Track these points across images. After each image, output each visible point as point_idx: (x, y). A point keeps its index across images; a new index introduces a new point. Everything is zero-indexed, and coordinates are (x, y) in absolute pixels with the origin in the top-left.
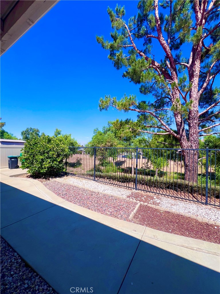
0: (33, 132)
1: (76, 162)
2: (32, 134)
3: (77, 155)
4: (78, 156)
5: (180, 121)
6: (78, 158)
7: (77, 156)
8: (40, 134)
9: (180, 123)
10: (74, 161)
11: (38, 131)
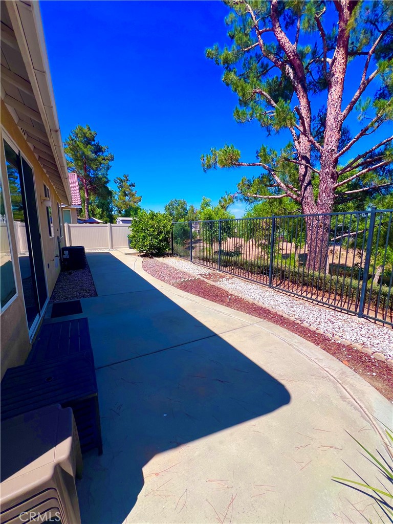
0: (178, 205)
1: (233, 251)
2: (177, 209)
3: (236, 239)
4: (238, 242)
5: (303, 173)
6: (237, 243)
7: (236, 241)
8: (188, 208)
9: (302, 177)
10: (231, 248)
11: (184, 203)
